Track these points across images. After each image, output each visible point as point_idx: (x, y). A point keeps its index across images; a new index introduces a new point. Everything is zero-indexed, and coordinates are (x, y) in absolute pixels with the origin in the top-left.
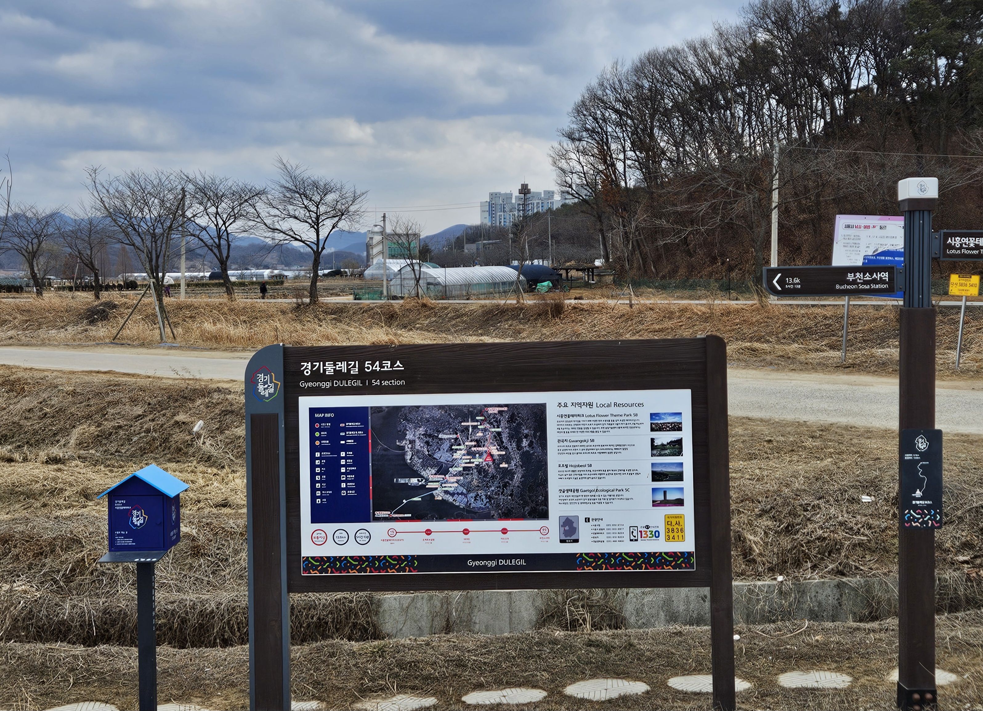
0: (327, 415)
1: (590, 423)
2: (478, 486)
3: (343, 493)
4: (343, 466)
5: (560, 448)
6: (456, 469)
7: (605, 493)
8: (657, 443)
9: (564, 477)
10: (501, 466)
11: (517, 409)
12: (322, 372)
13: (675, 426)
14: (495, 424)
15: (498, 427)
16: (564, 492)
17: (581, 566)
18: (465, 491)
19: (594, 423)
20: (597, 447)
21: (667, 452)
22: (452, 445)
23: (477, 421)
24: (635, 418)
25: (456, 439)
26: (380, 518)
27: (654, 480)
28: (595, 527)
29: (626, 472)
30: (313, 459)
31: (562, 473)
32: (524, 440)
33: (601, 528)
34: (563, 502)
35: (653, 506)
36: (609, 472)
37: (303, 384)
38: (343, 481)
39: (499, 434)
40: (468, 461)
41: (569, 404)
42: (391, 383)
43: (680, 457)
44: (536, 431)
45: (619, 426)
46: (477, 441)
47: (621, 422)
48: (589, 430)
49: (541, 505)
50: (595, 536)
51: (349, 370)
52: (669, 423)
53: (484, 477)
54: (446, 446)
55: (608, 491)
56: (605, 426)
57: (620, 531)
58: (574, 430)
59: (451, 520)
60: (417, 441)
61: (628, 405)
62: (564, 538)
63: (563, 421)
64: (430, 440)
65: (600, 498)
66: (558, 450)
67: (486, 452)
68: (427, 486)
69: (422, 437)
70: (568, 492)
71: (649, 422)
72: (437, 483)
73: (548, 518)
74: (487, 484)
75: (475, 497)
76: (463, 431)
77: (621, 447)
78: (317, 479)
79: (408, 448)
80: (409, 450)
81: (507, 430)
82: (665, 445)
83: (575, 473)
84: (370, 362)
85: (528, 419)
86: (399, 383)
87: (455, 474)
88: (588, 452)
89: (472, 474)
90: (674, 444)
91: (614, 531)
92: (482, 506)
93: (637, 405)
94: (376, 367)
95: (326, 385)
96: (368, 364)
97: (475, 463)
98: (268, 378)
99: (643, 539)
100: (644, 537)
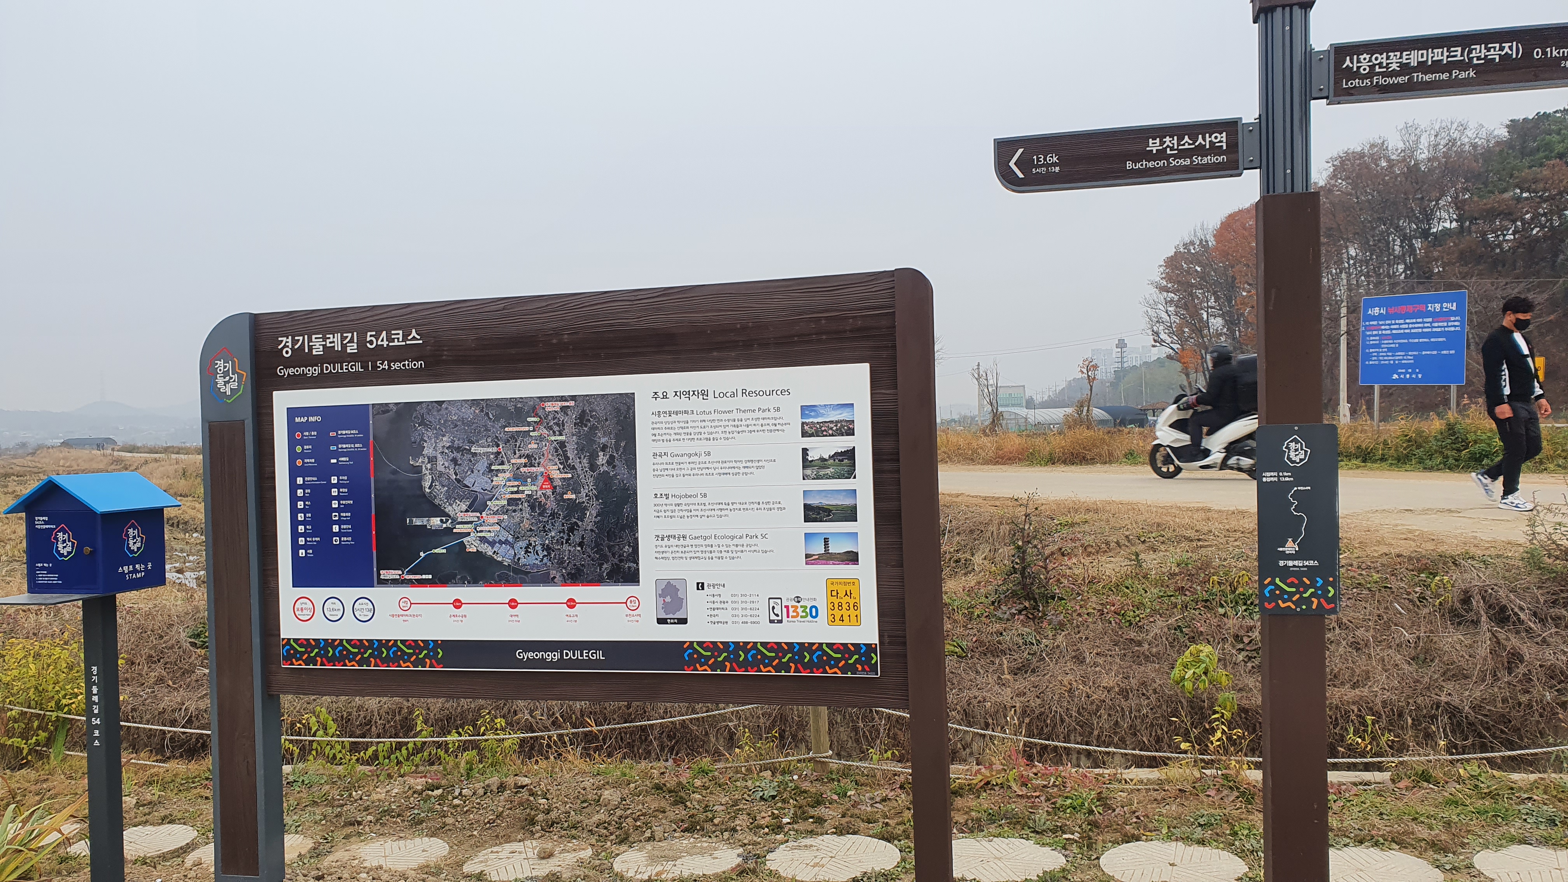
0: (312, 419)
1: (703, 424)
2: (531, 530)
3: (336, 541)
4: (335, 498)
5: (656, 467)
6: (497, 502)
7: (729, 542)
8: (813, 456)
9: (663, 514)
10: (566, 497)
11: (590, 403)
12: (307, 351)
13: (842, 427)
14: (556, 428)
15: (561, 435)
16: (662, 539)
17: (692, 663)
18: (510, 538)
19: (709, 424)
20: (715, 465)
21: (829, 471)
22: (491, 465)
23: (529, 424)
24: (777, 415)
25: (498, 453)
26: (387, 580)
27: (807, 519)
28: (712, 599)
29: (761, 506)
30: (293, 487)
31: (659, 508)
32: (601, 454)
33: (722, 599)
34: (661, 555)
35: (806, 564)
36: (735, 506)
37: (282, 372)
38: (336, 522)
39: (562, 444)
40: (515, 489)
41: (671, 394)
42: (404, 365)
43: (852, 480)
44: (618, 439)
45: (750, 428)
46: (528, 456)
47: (754, 422)
48: (703, 436)
49: (628, 560)
50: (713, 613)
51: (344, 347)
52: (831, 422)
53: (539, 514)
54: (482, 465)
55: (733, 538)
56: (727, 429)
57: (752, 606)
58: (678, 437)
59: (491, 585)
60: (440, 457)
61: (764, 393)
62: (664, 616)
63: (662, 423)
64: (459, 455)
65: (719, 549)
66: (654, 470)
67: (542, 474)
68: (455, 531)
69: (447, 451)
70: (669, 540)
71: (800, 421)
72: (470, 526)
73: (638, 582)
74: (544, 527)
75: (526, 548)
76: (509, 441)
77: (754, 464)
78: (299, 519)
79: (427, 469)
80: (427, 472)
81: (575, 437)
82: (826, 460)
83: (680, 508)
84: (374, 333)
85: (606, 420)
86: (415, 365)
87: (495, 510)
88: (700, 472)
89: (521, 510)
90: (841, 458)
91: (744, 606)
92: (537, 562)
93: (779, 392)
94: (382, 340)
95: (313, 371)
96: (371, 336)
97: (526, 492)
98: (229, 365)
99: (790, 619)
100: (793, 617)
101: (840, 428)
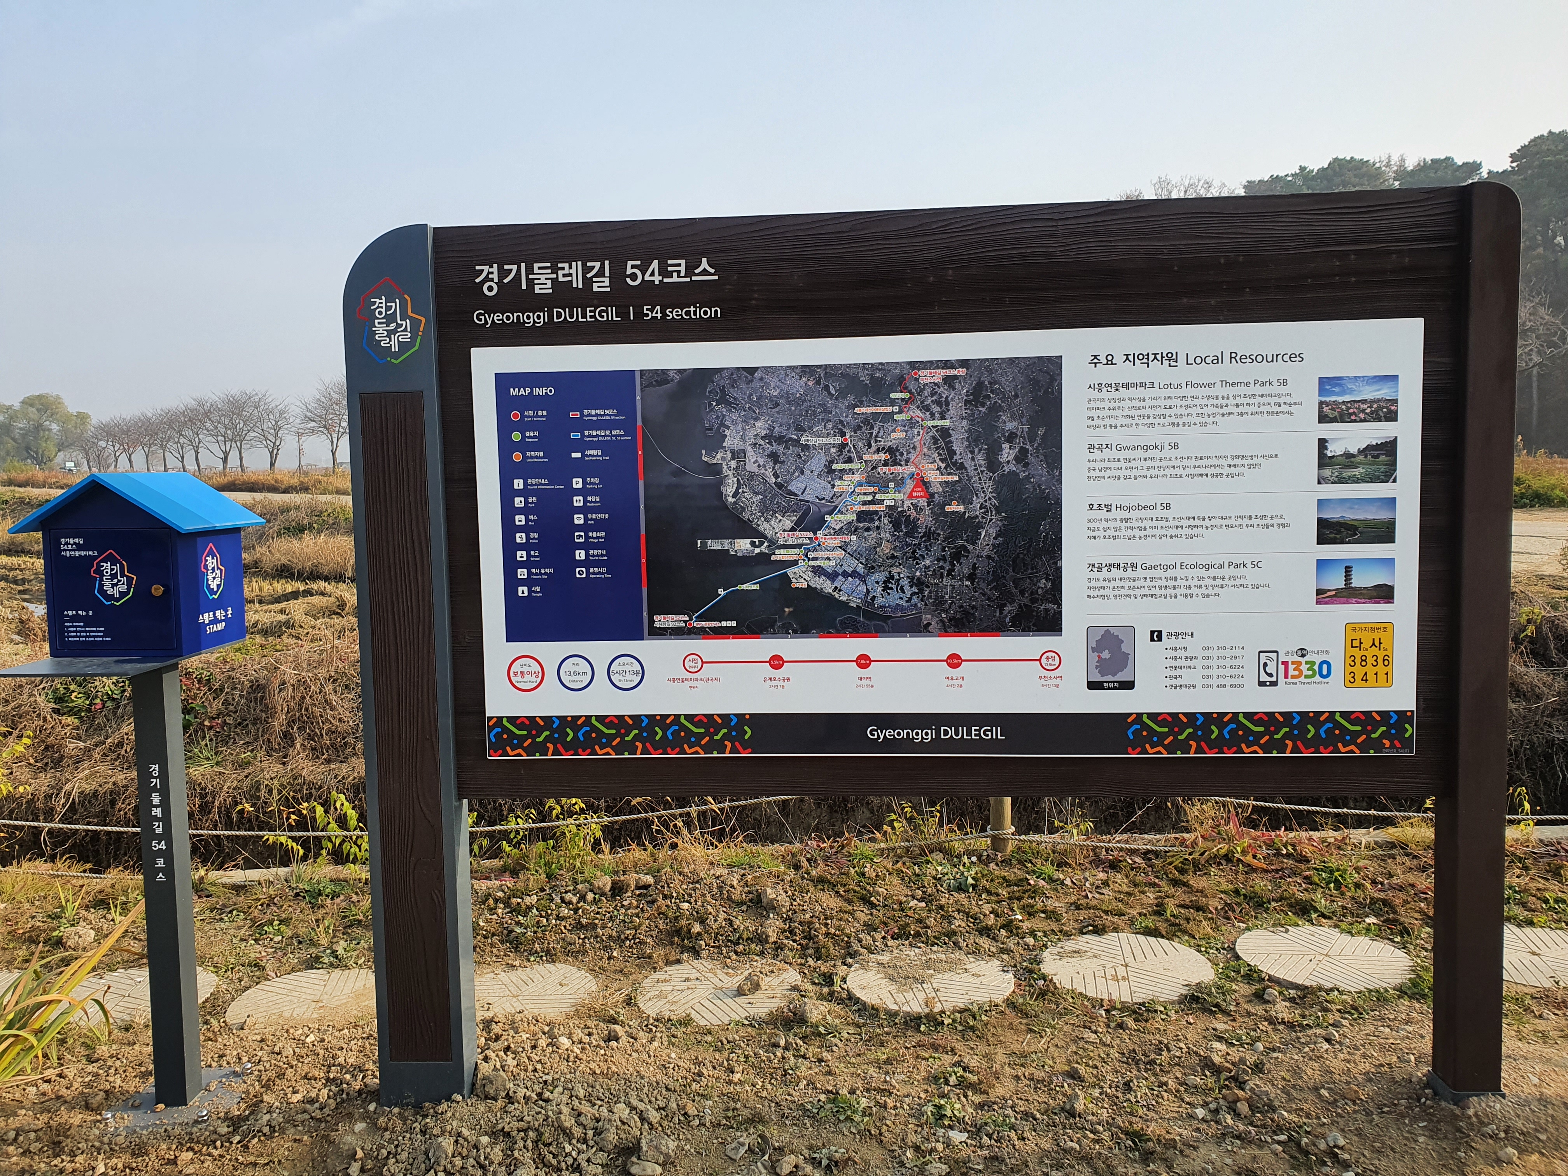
0: (537, 391)
1: (1169, 402)
2: (893, 557)
3: (581, 573)
4: (579, 510)
5: (1092, 465)
6: (840, 517)
7: (1202, 572)
8: (1334, 449)
9: (1101, 533)
10: (948, 509)
11: (991, 372)
12: (524, 287)
13: (1380, 408)
14: (936, 409)
15: (943, 418)
16: (1100, 569)
17: (1139, 743)
18: (861, 569)
19: (1178, 402)
20: (1186, 462)
21: (1357, 472)
22: (831, 462)
23: (893, 403)
24: (1283, 390)
25: (843, 446)
26: (665, 629)
27: (1321, 540)
28: (1173, 654)
29: (1254, 522)
30: (507, 494)
31: (1096, 525)
32: (1006, 446)
33: (1188, 654)
34: (1097, 593)
35: (1317, 603)
36: (1213, 522)
37: (480, 318)
38: (580, 546)
39: (945, 432)
40: (870, 498)
41: (1119, 359)
42: (688, 313)
43: (1390, 485)
44: (1034, 424)
45: (1241, 409)
46: (890, 450)
47: (1247, 400)
48: (1168, 420)
49: (1044, 599)
50: (1174, 673)
51: (588, 282)
52: (1364, 401)
53: (907, 534)
54: (817, 463)
55: (1208, 567)
56: (1206, 410)
57: (1233, 662)
58: (1128, 421)
59: (829, 635)
60: (750, 451)
61: (1265, 358)
62: (1099, 678)
63: (1104, 400)
64: (780, 449)
65: (1187, 583)
66: (1089, 469)
67: (912, 476)
68: (773, 558)
69: (762, 442)
70: (1109, 571)
71: (1316, 399)
72: (797, 551)
73: (1060, 630)
74: (914, 552)
75: (884, 582)
76: (859, 428)
77: (1245, 462)
78: (518, 540)
79: (729, 468)
80: (730, 473)
81: (965, 422)
82: (1353, 456)
83: (1128, 524)
84: (639, 263)
85: (1016, 396)
86: (705, 313)
87: (837, 528)
88: (1162, 472)
89: (878, 528)
90: (1376, 453)
91: (1221, 662)
92: (902, 602)
93: (1286, 358)
94: (652, 274)
95: (535, 319)
96: (633, 267)
97: (887, 503)
98: (396, 306)
99: (1289, 680)
100: (1293, 677)
101: (1377, 411)
